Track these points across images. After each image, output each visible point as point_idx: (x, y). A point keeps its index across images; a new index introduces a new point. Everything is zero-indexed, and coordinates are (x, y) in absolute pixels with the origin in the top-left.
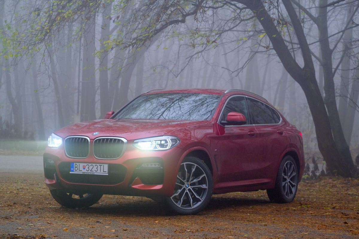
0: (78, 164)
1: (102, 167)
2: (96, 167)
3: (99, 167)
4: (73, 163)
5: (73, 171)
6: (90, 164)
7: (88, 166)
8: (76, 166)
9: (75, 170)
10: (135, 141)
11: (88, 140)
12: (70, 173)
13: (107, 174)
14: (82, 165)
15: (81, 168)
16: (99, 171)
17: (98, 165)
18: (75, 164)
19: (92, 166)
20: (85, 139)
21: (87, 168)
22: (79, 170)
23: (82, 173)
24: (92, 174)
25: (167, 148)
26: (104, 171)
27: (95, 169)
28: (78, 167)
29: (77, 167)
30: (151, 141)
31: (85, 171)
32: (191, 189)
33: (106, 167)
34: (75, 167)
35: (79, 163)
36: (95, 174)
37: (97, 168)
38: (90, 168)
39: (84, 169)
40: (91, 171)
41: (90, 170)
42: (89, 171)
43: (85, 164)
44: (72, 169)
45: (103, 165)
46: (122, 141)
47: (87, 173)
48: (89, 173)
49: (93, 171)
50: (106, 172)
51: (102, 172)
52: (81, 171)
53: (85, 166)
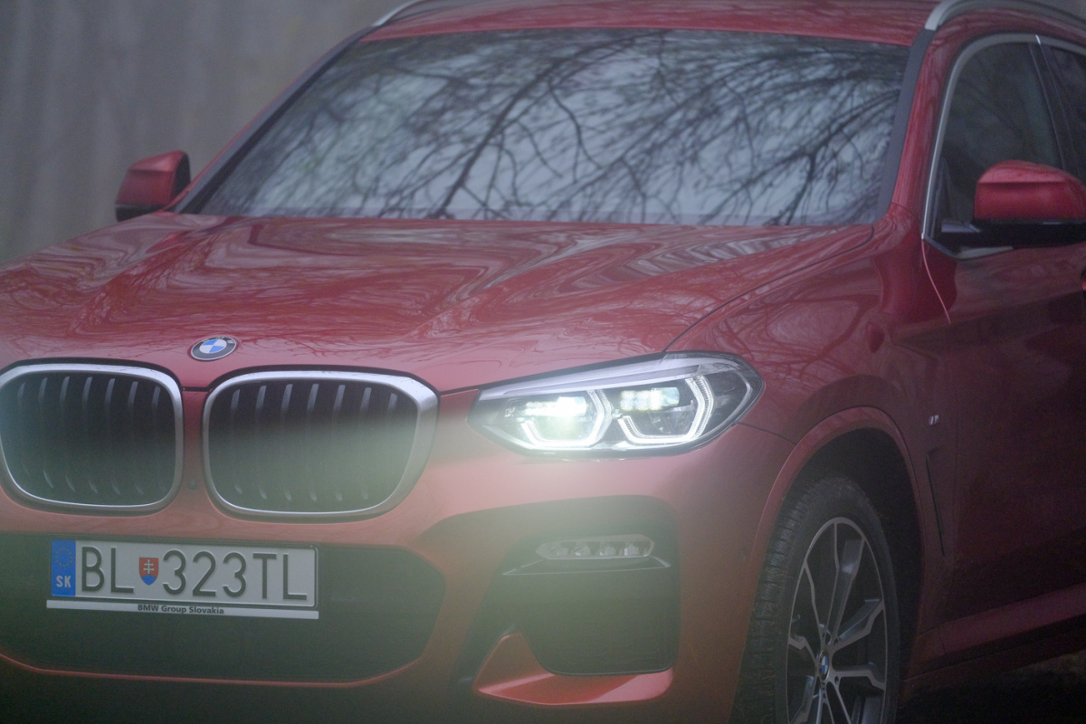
0: (104, 548)
1: (275, 568)
2: (235, 565)
3: (254, 567)
4: (71, 538)
5: (68, 594)
6: (189, 552)
7: (175, 562)
8: (91, 561)
9: (85, 588)
10: (487, 396)
11: (165, 392)
12: (51, 604)
13: (314, 615)
14: (129, 556)
15: (128, 575)
16: (255, 594)
17: (247, 553)
18: (79, 546)
19: (205, 564)
21: (167, 577)
22: (114, 590)
23: (133, 608)
24: (204, 611)
25: (691, 436)
26: (287, 596)
27: (224, 577)
28: (105, 569)
29: (96, 569)
30: (584, 394)
31: (154, 593)
32: (837, 687)
33: (303, 568)
34: (86, 569)
35: (114, 545)
36: (229, 612)
37: (239, 575)
38: (194, 574)
39: (149, 578)
40: (197, 592)
41: (191, 586)
42: (187, 597)
43: (158, 551)
44: (62, 581)
45: (280, 553)
46: (406, 402)
47: (171, 610)
48: (187, 607)
49: (213, 594)
50: (303, 598)
51: (276, 597)
52: (130, 591)
53: (155, 561)
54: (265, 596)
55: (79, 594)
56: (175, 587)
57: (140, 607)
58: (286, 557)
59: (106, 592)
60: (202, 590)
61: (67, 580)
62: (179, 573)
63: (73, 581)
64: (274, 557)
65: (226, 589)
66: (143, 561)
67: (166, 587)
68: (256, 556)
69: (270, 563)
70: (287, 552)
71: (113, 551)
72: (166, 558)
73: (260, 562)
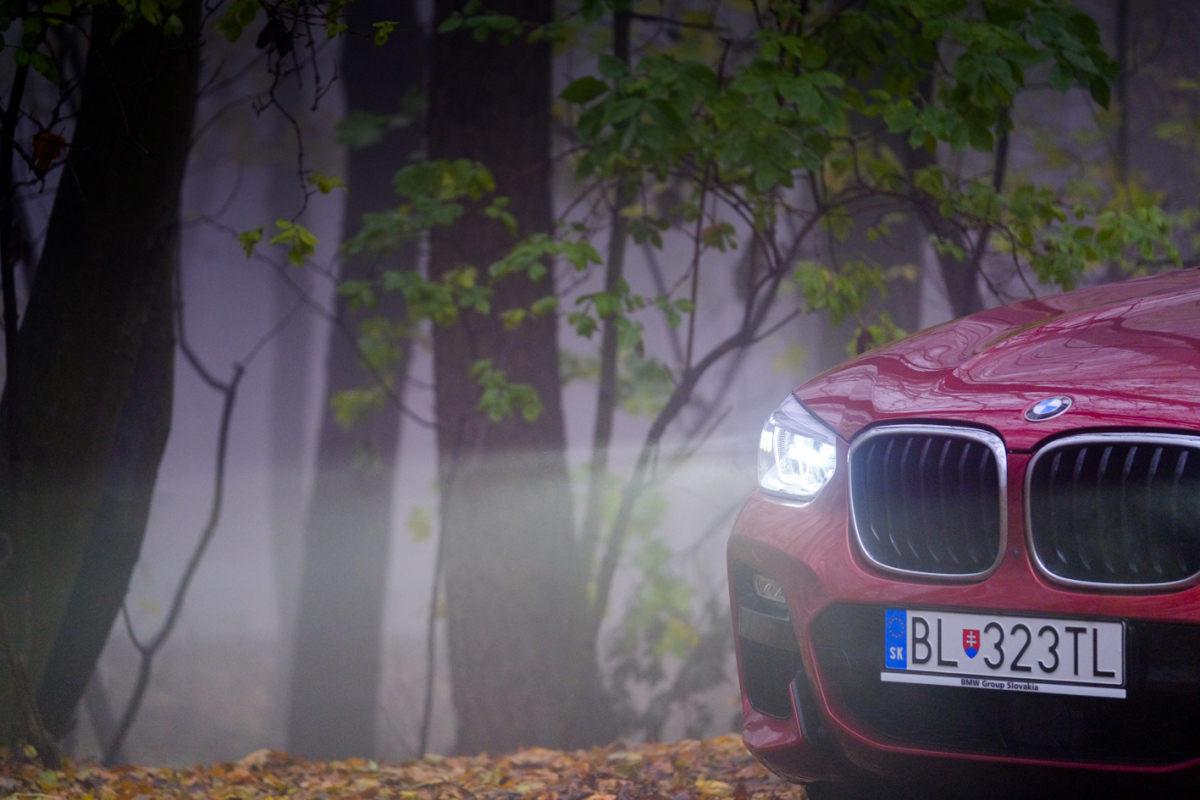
0: (931, 617)
1: (1085, 641)
2: (1049, 638)
3: (1066, 642)
4: (901, 608)
5: (900, 667)
6: (1007, 624)
7: (994, 634)
8: (920, 634)
9: (916, 661)
11: (990, 453)
12: (886, 677)
13: (1122, 694)
14: (955, 625)
15: (953, 650)
16: (1065, 672)
17: (1060, 626)
18: (910, 615)
19: (1021, 635)
20: (980, 447)
21: (987, 650)
22: (941, 663)
23: (956, 682)
24: (1020, 687)
26: (1097, 673)
27: (1039, 653)
28: (932, 641)
29: (924, 641)
31: (974, 666)
33: (1111, 643)
34: (915, 641)
35: (945, 617)
36: (1043, 688)
37: (1052, 650)
38: (1011, 649)
39: (972, 651)
40: (1014, 667)
41: (1009, 660)
42: (1005, 671)
43: (978, 622)
44: (895, 653)
45: (1089, 626)
47: (992, 685)
48: (1005, 683)
49: (1028, 669)
50: (1111, 675)
51: (1086, 674)
52: (954, 664)
53: (976, 633)
54: (1076, 672)
55: (910, 666)
56: (994, 661)
57: (963, 682)
58: (1095, 631)
59: (932, 666)
60: (1019, 664)
61: (900, 650)
62: (998, 646)
63: (904, 653)
64: (1083, 630)
65: (1040, 664)
66: (966, 632)
67: (986, 660)
68: (1068, 630)
69: (1081, 636)
70: (1098, 626)
71: (939, 621)
72: (986, 630)
73: (1071, 636)
